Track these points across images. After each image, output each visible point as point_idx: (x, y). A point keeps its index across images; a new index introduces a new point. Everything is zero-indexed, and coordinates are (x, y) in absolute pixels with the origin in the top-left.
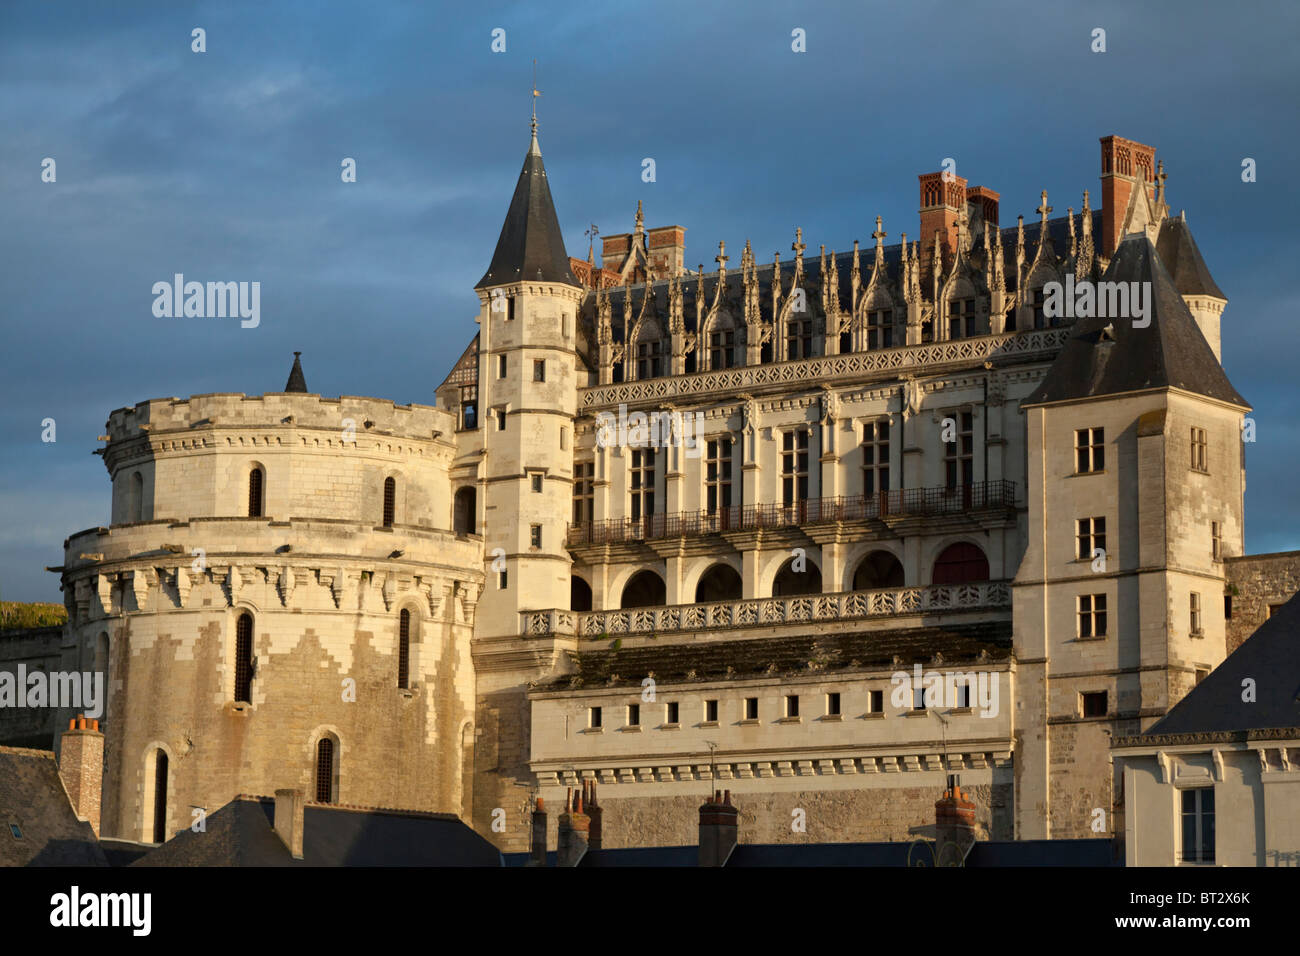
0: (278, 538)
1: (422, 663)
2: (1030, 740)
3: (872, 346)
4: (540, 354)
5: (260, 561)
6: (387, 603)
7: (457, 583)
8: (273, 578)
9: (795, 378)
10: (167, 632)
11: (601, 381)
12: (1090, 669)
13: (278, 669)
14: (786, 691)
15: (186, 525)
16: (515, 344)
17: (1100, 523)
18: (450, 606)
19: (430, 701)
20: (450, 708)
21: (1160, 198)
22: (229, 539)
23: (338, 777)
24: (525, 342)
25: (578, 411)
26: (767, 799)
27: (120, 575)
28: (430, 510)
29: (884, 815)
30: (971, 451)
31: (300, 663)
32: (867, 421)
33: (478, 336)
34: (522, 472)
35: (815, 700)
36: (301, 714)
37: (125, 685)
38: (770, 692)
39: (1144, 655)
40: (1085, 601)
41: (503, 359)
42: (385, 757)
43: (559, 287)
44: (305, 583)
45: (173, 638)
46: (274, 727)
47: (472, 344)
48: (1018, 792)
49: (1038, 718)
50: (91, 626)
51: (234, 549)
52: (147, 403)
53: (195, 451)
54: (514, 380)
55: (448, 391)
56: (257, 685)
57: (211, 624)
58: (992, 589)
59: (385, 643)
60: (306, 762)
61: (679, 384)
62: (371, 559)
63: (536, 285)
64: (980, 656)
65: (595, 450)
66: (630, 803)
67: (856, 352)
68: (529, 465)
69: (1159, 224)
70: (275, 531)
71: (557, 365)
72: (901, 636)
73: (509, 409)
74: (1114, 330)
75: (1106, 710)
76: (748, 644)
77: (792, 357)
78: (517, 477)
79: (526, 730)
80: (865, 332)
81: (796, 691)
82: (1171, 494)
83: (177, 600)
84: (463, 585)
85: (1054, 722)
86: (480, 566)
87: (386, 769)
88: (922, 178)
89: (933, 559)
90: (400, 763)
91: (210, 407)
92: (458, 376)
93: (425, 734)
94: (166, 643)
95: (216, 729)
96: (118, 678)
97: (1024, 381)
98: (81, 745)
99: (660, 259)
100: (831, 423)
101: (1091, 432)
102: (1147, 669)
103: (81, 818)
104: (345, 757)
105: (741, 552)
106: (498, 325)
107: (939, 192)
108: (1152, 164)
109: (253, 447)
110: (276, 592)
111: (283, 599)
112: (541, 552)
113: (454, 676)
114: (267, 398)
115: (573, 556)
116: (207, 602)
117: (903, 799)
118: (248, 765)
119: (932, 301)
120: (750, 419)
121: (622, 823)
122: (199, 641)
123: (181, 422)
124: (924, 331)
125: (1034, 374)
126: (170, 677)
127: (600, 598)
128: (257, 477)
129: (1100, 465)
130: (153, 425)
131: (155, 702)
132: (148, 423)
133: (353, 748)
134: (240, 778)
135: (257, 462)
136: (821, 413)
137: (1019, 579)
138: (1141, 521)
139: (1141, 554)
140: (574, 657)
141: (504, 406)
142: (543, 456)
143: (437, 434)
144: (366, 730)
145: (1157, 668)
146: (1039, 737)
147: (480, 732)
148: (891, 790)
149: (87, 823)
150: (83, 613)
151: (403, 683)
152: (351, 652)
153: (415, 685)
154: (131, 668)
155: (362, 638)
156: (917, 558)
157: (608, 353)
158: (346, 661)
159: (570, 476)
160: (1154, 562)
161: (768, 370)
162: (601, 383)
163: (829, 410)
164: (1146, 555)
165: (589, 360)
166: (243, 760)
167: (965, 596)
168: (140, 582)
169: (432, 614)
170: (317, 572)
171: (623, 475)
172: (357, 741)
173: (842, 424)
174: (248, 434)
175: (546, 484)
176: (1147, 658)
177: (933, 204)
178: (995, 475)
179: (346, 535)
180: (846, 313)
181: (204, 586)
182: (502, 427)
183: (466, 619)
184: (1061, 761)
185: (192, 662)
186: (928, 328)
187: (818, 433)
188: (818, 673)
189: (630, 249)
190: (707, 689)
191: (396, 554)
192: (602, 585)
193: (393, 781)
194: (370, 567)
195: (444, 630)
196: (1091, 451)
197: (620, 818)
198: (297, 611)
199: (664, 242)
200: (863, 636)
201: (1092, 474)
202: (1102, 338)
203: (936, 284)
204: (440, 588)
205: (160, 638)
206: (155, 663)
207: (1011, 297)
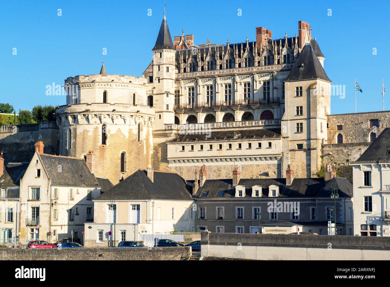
0: (112, 108)
1: (143, 136)
2: (285, 154)
3: (246, 66)
4: (168, 66)
5: (108, 113)
6: (135, 122)
7: (150, 117)
8: (111, 117)
9: (228, 73)
10: (86, 129)
11: (181, 71)
12: (299, 139)
13: (112, 137)
14: (229, 143)
15: (90, 105)
16: (162, 63)
17: (301, 107)
18: (148, 123)
19: (145, 144)
20: (148, 146)
21: (310, 34)
22: (101, 108)
23: (126, 162)
24: (164, 63)
25: (176, 79)
26: (224, 167)
27: (74, 116)
28: (143, 101)
29: (251, 170)
30: (269, 90)
31: (117, 136)
32: (245, 83)
33: (153, 61)
34: (164, 93)
35: (235, 145)
36: (117, 147)
37: (76, 141)
38: (225, 143)
39: (311, 136)
40: (298, 124)
41: (159, 67)
42: (136, 157)
43: (172, 50)
44: (118, 118)
45: (87, 130)
46: (112, 150)
47: (151, 63)
48: (282, 165)
49: (287, 149)
50: (66, 127)
51: (102, 110)
52: (79, 76)
53: (90, 87)
54: (162, 71)
55: (145, 74)
56: (107, 141)
57: (96, 127)
58: (276, 121)
59: (135, 132)
60: (119, 158)
61: (200, 73)
62: (132, 112)
63: (167, 50)
64: (274, 136)
65: (180, 87)
66: (191, 167)
67: (242, 68)
68: (166, 91)
69: (310, 40)
70: (111, 106)
71: (171, 68)
72: (254, 131)
73: (161, 78)
74: (304, 65)
75: (302, 148)
76: (219, 132)
77: (227, 68)
78: (163, 94)
79: (166, 151)
80: (244, 63)
81: (231, 143)
82: (317, 102)
83: (89, 122)
84: (151, 118)
85: (290, 151)
86: (154, 114)
87: (136, 160)
88: (256, 28)
89: (261, 114)
90: (139, 158)
91: (94, 77)
92: (148, 70)
93: (144, 152)
94: (85, 131)
95: (98, 151)
96: (74, 139)
97: (282, 75)
98: (91, 157)
99: (188, 42)
100: (237, 83)
101: (299, 88)
102: (312, 139)
103: (92, 173)
104: (127, 157)
105: (215, 112)
106: (157, 59)
107: (261, 32)
108: (309, 27)
109: (104, 87)
110: (112, 120)
111: (113, 122)
112: (168, 111)
113: (149, 139)
114: (107, 76)
115: (175, 111)
116: (95, 122)
117: (256, 167)
118: (106, 159)
119: (260, 56)
120: (217, 82)
121: (189, 171)
122: (94, 131)
123: (87, 81)
124: (258, 63)
125: (284, 74)
126: (87, 139)
127: (182, 121)
128: (105, 94)
129: (301, 95)
130: (80, 81)
131: (83, 145)
132: (79, 80)
133: (129, 155)
134: (104, 162)
135: (105, 90)
136: (234, 81)
137: (283, 119)
138: (311, 107)
139: (311, 114)
140: (177, 134)
141: (160, 77)
142: (169, 89)
143: (144, 84)
144: (132, 151)
145: (314, 139)
146: (287, 153)
147: (154, 151)
148: (253, 165)
149: (93, 174)
150: (64, 124)
151: (139, 140)
152: (128, 134)
153: (141, 141)
154: (77, 137)
155: (131, 130)
156: (257, 114)
157: (182, 65)
158: (127, 136)
159: (174, 93)
160: (314, 116)
161: (221, 71)
162: (181, 72)
163: (236, 80)
164: (312, 114)
165: (178, 67)
166: (105, 158)
167: (269, 122)
168: (79, 117)
169: (145, 125)
170: (121, 115)
171: (187, 93)
172: (130, 153)
173: (240, 83)
174: (103, 84)
175: (169, 95)
176: (312, 137)
177: (259, 34)
178: (275, 96)
179: (127, 107)
180: (240, 58)
181: (95, 118)
182: (159, 82)
183: (151, 126)
184: (292, 159)
185: (92, 136)
186: (259, 62)
187: (233, 85)
188: (236, 139)
189: (181, 39)
190: (210, 142)
191: (138, 112)
192: (182, 118)
193: (137, 162)
194: (132, 114)
195: (147, 128)
196: (299, 92)
197: (189, 170)
198: (116, 124)
199: (189, 38)
200: (246, 131)
201: (299, 97)
202: (301, 67)
203: (261, 53)
204: (146, 119)
205: (84, 130)
206: (83, 136)
207: (279, 56)
